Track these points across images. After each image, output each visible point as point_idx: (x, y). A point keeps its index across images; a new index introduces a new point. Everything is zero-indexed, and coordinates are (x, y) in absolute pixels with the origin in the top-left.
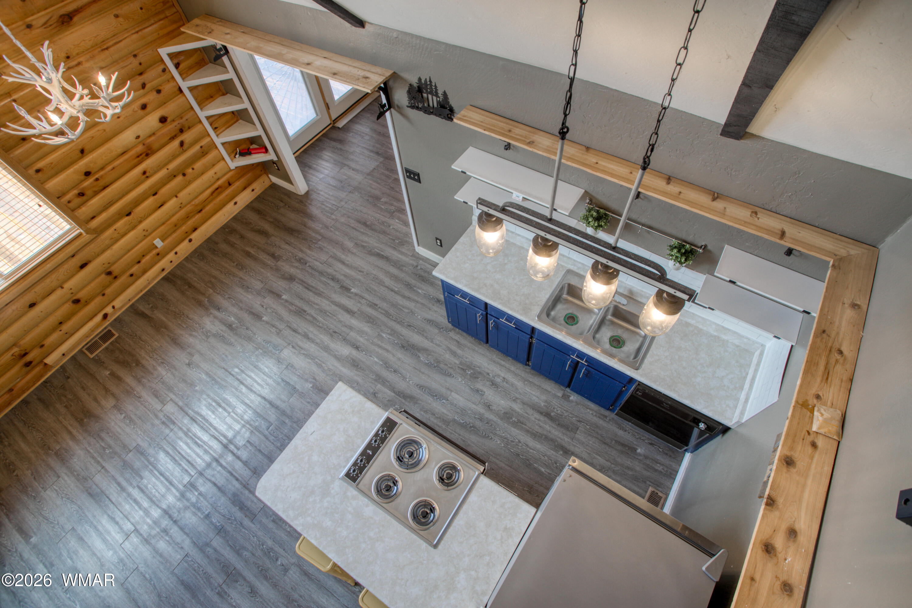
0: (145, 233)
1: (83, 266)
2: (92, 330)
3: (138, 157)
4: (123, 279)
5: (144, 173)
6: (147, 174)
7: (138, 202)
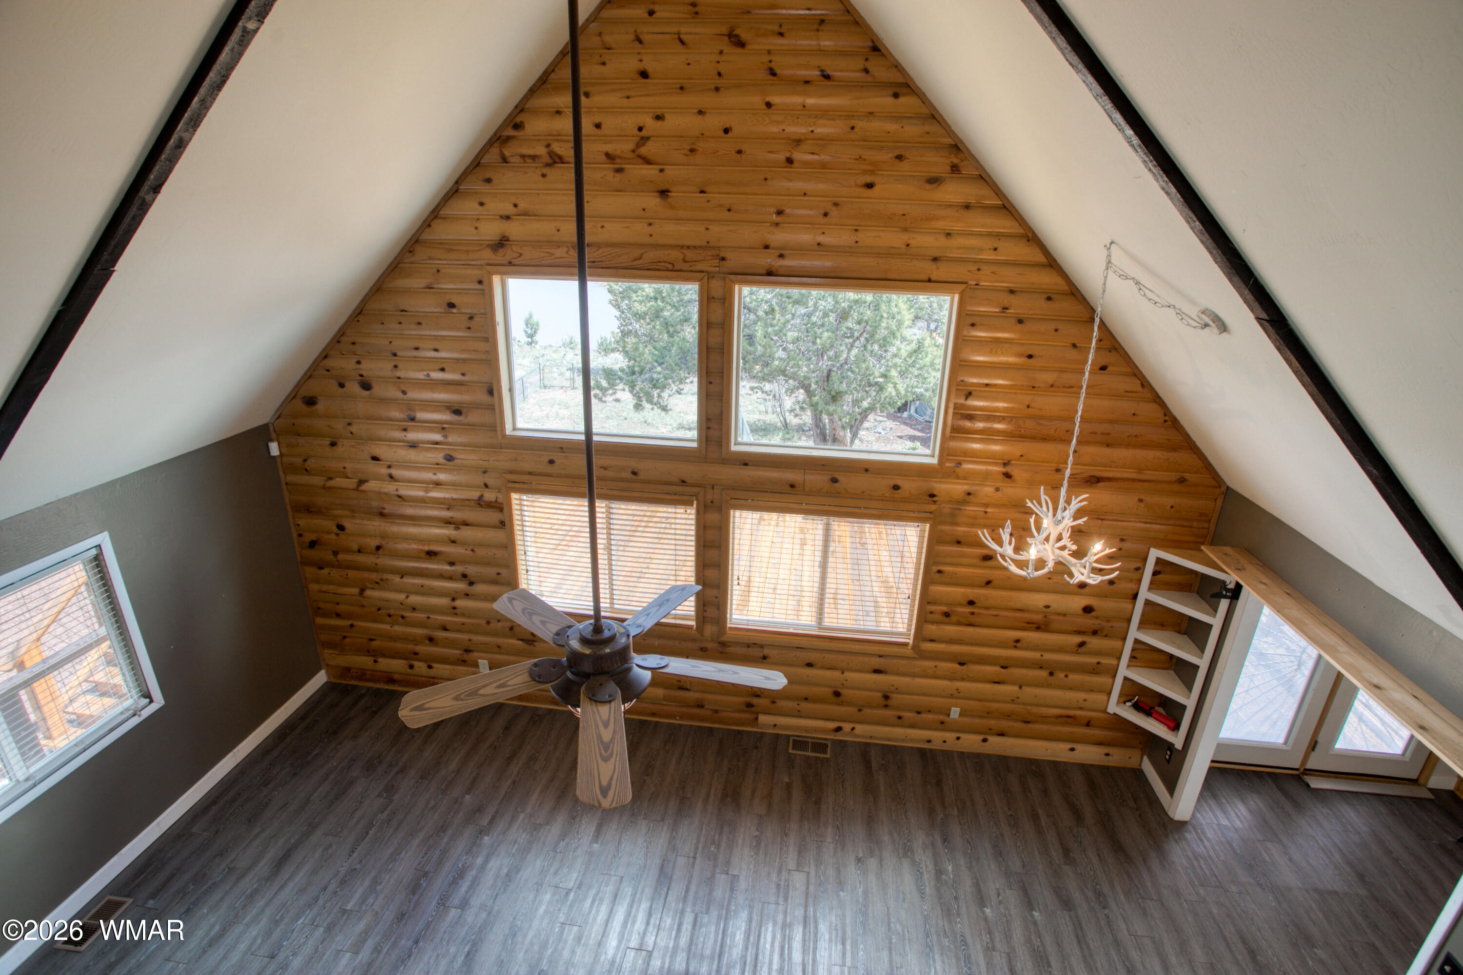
0: (955, 693)
1: (877, 671)
2: (816, 730)
3: (1028, 623)
4: (890, 713)
5: (1017, 641)
6: (1018, 645)
7: (982, 660)
